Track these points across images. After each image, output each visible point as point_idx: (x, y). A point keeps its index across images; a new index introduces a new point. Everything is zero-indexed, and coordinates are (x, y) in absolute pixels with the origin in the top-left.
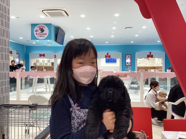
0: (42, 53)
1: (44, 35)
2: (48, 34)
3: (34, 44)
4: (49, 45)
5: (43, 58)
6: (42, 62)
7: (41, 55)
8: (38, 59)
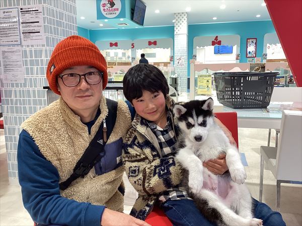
0: (114, 41)
1: (115, 12)
2: (120, 10)
3: (102, 27)
4: (123, 27)
5: (115, 49)
6: (114, 56)
7: (111, 45)
8: (108, 51)
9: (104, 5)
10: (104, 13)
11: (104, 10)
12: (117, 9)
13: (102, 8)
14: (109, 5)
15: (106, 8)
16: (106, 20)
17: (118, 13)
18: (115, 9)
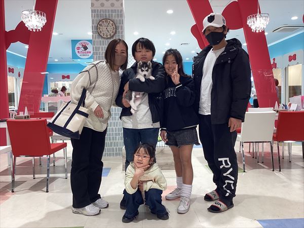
1: (88, 54)
2: (92, 53)
9: (78, 48)
10: (78, 55)
11: (78, 52)
12: (90, 52)
13: (76, 51)
14: (82, 49)
15: (80, 51)
16: (79, 60)
17: (90, 55)
18: (88, 52)
